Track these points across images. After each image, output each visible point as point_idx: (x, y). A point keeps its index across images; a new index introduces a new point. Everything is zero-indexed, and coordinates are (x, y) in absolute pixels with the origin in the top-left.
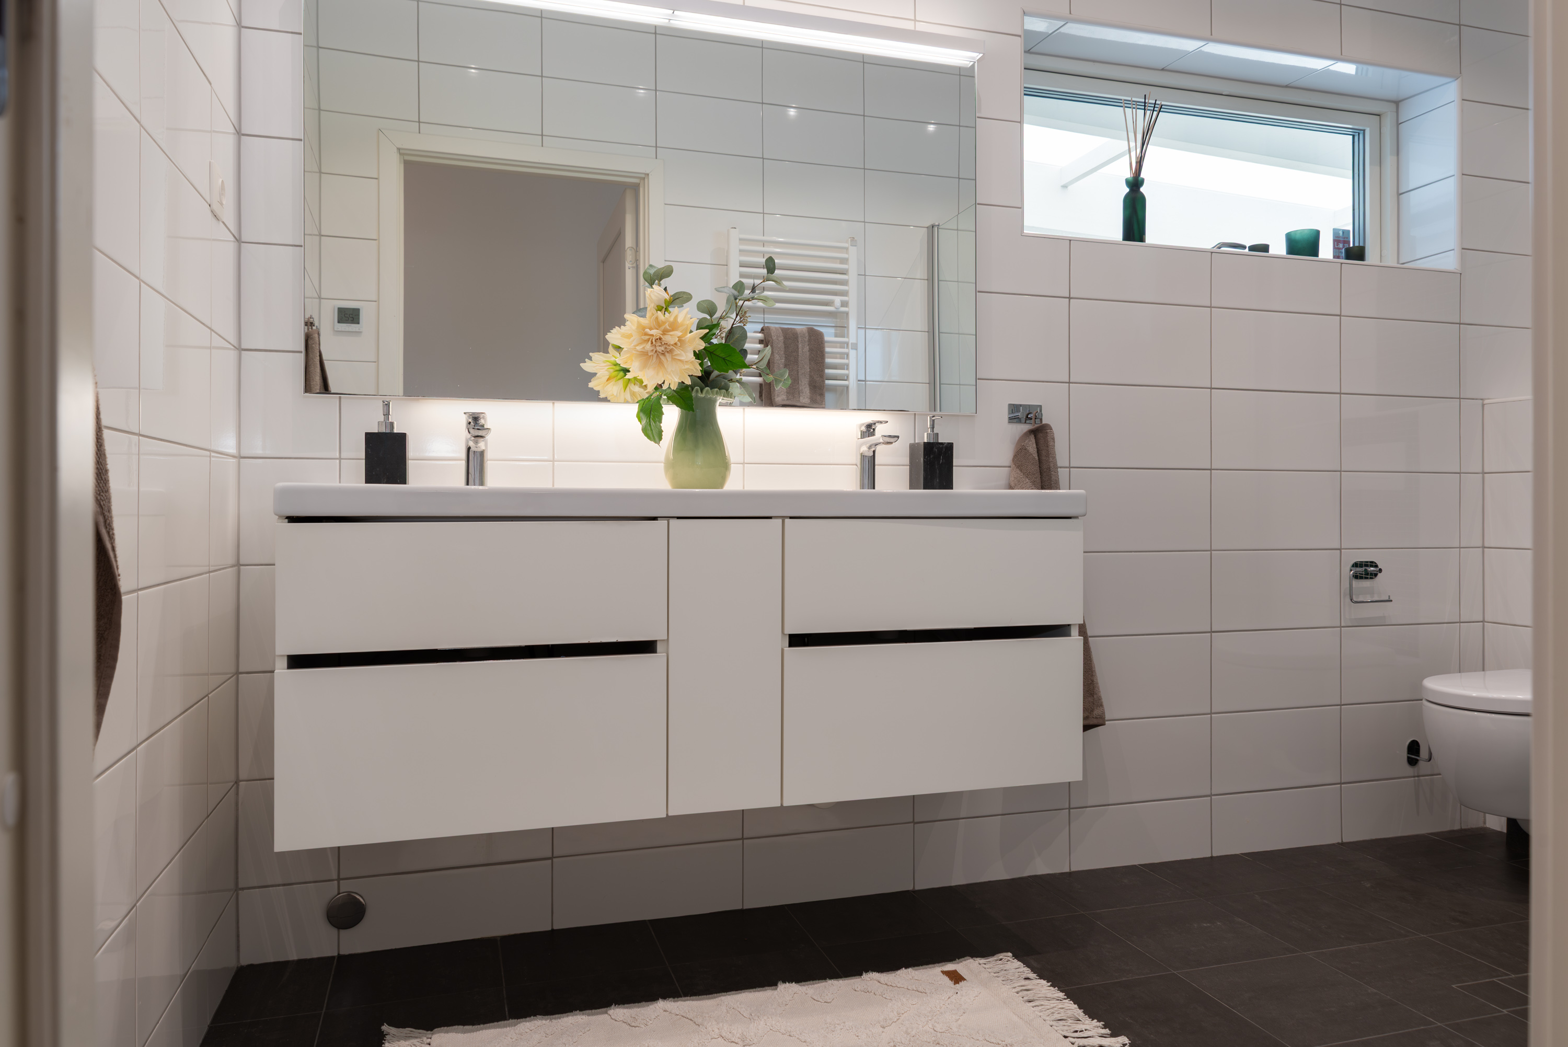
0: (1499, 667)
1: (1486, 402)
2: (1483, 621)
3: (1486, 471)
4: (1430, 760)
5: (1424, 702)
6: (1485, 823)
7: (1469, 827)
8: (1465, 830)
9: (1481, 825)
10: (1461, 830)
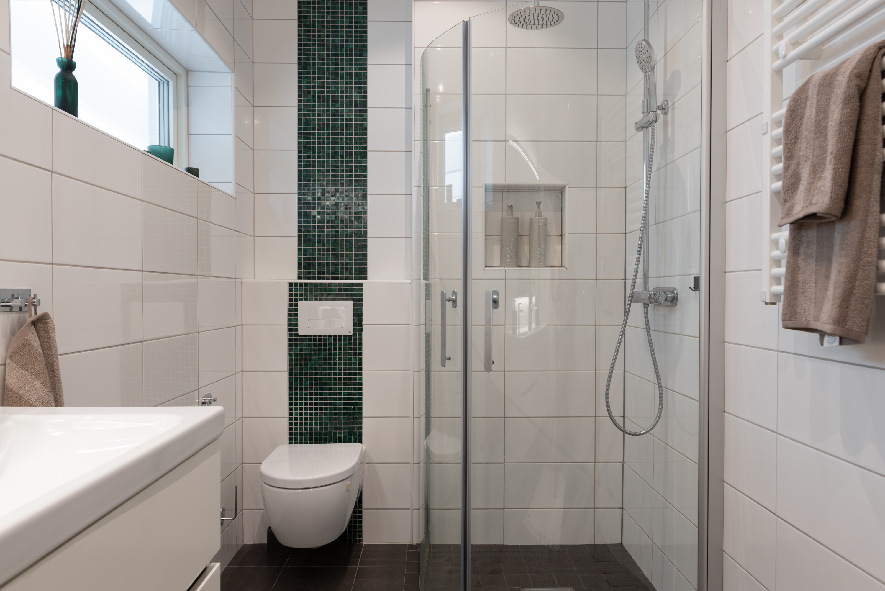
1: (244, 280)
2: (242, 418)
3: (244, 323)
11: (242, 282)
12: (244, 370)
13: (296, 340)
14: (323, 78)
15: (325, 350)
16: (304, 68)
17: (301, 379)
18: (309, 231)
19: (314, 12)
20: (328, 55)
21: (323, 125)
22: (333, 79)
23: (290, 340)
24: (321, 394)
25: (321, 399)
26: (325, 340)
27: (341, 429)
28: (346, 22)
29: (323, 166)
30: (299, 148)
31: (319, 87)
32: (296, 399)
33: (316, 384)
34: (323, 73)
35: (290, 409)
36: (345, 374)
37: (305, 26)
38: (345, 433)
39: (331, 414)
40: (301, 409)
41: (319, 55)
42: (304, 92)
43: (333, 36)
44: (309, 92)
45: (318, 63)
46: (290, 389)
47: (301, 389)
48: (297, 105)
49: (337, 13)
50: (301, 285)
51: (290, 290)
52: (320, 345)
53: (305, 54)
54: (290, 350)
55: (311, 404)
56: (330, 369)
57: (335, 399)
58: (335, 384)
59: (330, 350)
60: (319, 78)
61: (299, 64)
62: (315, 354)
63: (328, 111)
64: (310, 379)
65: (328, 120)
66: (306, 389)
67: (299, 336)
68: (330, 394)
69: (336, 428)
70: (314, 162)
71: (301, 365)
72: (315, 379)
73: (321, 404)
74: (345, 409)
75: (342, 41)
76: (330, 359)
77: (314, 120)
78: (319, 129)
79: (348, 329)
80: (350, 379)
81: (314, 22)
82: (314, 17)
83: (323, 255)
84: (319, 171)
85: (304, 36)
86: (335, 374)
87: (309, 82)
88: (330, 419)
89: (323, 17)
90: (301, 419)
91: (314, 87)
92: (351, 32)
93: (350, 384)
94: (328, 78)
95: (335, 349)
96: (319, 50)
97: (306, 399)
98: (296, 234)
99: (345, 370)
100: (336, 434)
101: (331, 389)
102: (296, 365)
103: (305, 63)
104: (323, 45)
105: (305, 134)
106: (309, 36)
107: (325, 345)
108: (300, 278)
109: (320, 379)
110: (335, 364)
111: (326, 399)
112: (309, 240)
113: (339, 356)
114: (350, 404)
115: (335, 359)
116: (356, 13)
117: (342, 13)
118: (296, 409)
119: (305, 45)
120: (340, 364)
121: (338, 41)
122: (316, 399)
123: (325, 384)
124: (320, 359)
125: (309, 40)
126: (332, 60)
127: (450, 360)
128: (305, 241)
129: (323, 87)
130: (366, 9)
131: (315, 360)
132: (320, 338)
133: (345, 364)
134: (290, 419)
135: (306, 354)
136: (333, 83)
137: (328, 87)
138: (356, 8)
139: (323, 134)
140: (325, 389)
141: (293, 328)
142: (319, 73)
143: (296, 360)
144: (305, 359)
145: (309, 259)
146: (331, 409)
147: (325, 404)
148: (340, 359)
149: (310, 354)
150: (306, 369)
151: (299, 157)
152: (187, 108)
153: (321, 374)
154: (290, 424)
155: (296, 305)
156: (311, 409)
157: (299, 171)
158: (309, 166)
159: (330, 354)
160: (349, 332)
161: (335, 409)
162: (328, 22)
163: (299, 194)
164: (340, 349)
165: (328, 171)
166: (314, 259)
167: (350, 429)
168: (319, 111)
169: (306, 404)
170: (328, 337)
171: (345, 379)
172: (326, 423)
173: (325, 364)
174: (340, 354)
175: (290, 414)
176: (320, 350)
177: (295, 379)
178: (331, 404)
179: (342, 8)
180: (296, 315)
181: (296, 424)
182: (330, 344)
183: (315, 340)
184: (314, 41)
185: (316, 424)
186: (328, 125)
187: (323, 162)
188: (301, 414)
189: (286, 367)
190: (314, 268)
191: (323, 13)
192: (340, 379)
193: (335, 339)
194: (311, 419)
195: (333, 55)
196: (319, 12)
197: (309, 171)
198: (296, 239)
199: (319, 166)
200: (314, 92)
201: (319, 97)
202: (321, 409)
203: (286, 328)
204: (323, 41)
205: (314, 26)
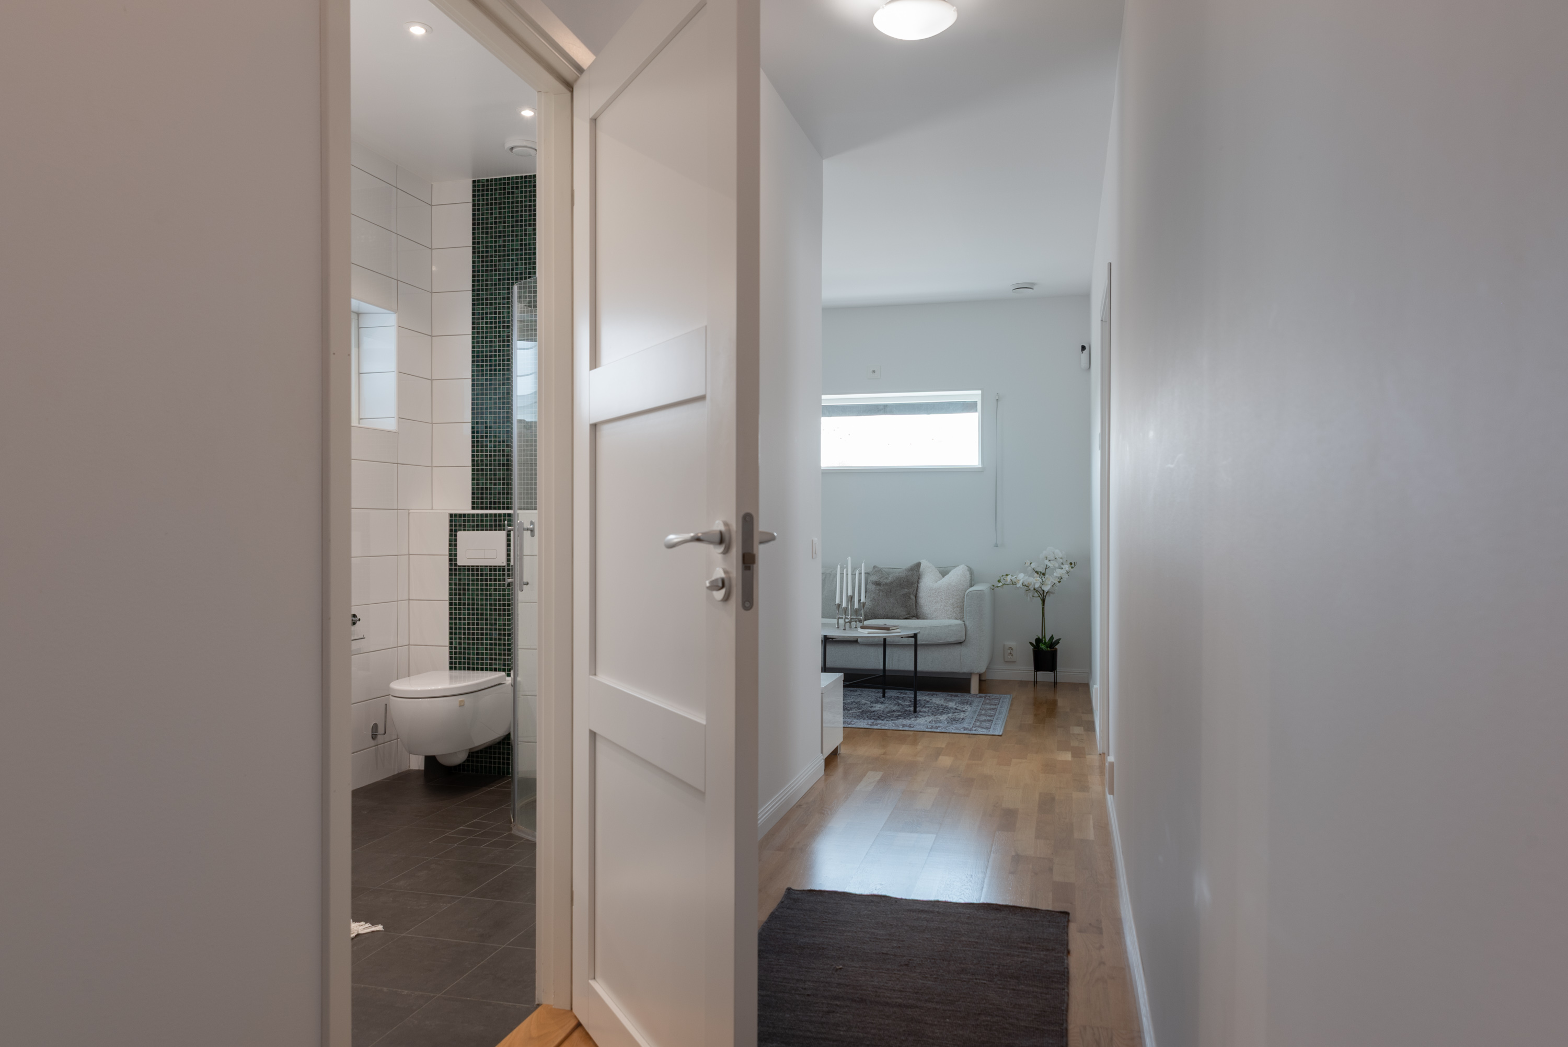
0: (419, 672)
1: (411, 511)
2: (409, 645)
3: (410, 553)
4: (385, 733)
5: (390, 696)
6: (409, 767)
7: (402, 771)
8: (400, 773)
9: (408, 769)
10: (398, 774)
11: (409, 513)
12: (411, 598)
13: (455, 570)
14: (495, 303)
15: (482, 580)
16: (478, 295)
17: (460, 609)
18: (482, 461)
19: (487, 238)
20: (500, 280)
21: (495, 351)
22: (504, 304)
23: (450, 570)
24: (478, 624)
25: (478, 629)
26: (482, 570)
27: (495, 659)
28: (517, 245)
29: (495, 394)
30: (473, 376)
31: (491, 313)
32: (456, 629)
33: (473, 614)
34: (495, 299)
35: (451, 639)
36: (500, 605)
37: (479, 252)
38: (500, 664)
39: (487, 644)
40: (460, 638)
41: (491, 280)
42: (478, 319)
43: (504, 260)
44: (482, 318)
45: (491, 289)
46: (451, 619)
47: (460, 619)
48: (471, 333)
49: (508, 236)
50: (473, 515)
51: (451, 521)
52: (477, 575)
53: (478, 281)
54: (450, 579)
55: (469, 634)
56: (486, 600)
57: (491, 629)
58: (491, 615)
59: (486, 580)
60: (491, 304)
61: (473, 291)
62: (473, 585)
63: (500, 337)
64: (469, 609)
65: (500, 346)
66: (464, 619)
67: (459, 566)
68: (486, 624)
69: (491, 659)
70: (486, 390)
71: (460, 594)
72: (473, 609)
73: (478, 634)
74: (500, 639)
75: (513, 265)
76: (486, 590)
77: (487, 347)
78: (491, 356)
79: (501, 561)
80: (504, 610)
81: (487, 247)
82: (487, 242)
83: (495, 484)
84: (491, 399)
85: (478, 262)
86: (491, 605)
87: (482, 309)
88: (486, 649)
89: (496, 242)
90: (460, 648)
91: (487, 313)
92: (521, 255)
93: (504, 615)
94: (500, 304)
95: (491, 580)
96: (491, 276)
97: (464, 629)
98: (470, 463)
99: (500, 600)
100: (491, 664)
101: (486, 619)
102: (455, 594)
103: (478, 290)
104: (496, 270)
105: (478, 361)
106: (483, 262)
107: (482, 575)
108: (473, 508)
109: (477, 609)
110: (491, 595)
111: (482, 629)
112: (482, 470)
113: (494, 586)
114: (504, 635)
115: (490, 589)
116: (526, 235)
117: (513, 236)
118: (456, 639)
119: (478, 271)
120: (495, 595)
121: (508, 265)
122: (473, 629)
123: (482, 614)
124: (477, 590)
125: (483, 266)
126: (504, 284)
127: (528, 585)
128: (478, 470)
129: (495, 313)
130: (534, 230)
131: (473, 590)
132: (477, 568)
133: (500, 595)
134: (451, 648)
135: (464, 584)
136: (504, 308)
137: (500, 313)
138: (526, 230)
139: (495, 361)
140: (482, 619)
141: (453, 558)
142: (491, 299)
143: (455, 589)
144: (464, 589)
145: (482, 489)
146: (487, 639)
147: (482, 634)
148: (495, 590)
149: (468, 584)
150: (464, 599)
151: (473, 385)
152: (357, 349)
153: (478, 604)
154: (451, 653)
155: (456, 536)
156: (469, 639)
157: (473, 399)
158: (482, 394)
159: (486, 585)
160: (503, 563)
161: (491, 639)
162: (500, 246)
163: (473, 423)
164: (495, 580)
165: (499, 399)
166: (486, 489)
167: (504, 660)
168: (491, 337)
169: (464, 634)
170: (484, 568)
171: (500, 610)
172: (482, 654)
173: (482, 594)
174: (495, 585)
175: (451, 643)
176: (477, 580)
177: (455, 609)
178: (487, 634)
179: (513, 231)
180: (456, 545)
181: (456, 653)
182: (486, 575)
183: (473, 570)
184: (487, 266)
185: (473, 654)
186: (500, 351)
187: (495, 389)
188: (460, 644)
189: (447, 597)
190: (486, 498)
191: (496, 237)
192: (495, 610)
193: (491, 570)
194: (469, 649)
195: (504, 279)
196: (491, 237)
197: (482, 399)
198: (470, 469)
199: (491, 394)
200: (487, 318)
201: (491, 323)
202: (478, 639)
203: (447, 558)
204: (495, 266)
205: (487, 252)
